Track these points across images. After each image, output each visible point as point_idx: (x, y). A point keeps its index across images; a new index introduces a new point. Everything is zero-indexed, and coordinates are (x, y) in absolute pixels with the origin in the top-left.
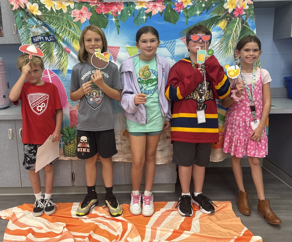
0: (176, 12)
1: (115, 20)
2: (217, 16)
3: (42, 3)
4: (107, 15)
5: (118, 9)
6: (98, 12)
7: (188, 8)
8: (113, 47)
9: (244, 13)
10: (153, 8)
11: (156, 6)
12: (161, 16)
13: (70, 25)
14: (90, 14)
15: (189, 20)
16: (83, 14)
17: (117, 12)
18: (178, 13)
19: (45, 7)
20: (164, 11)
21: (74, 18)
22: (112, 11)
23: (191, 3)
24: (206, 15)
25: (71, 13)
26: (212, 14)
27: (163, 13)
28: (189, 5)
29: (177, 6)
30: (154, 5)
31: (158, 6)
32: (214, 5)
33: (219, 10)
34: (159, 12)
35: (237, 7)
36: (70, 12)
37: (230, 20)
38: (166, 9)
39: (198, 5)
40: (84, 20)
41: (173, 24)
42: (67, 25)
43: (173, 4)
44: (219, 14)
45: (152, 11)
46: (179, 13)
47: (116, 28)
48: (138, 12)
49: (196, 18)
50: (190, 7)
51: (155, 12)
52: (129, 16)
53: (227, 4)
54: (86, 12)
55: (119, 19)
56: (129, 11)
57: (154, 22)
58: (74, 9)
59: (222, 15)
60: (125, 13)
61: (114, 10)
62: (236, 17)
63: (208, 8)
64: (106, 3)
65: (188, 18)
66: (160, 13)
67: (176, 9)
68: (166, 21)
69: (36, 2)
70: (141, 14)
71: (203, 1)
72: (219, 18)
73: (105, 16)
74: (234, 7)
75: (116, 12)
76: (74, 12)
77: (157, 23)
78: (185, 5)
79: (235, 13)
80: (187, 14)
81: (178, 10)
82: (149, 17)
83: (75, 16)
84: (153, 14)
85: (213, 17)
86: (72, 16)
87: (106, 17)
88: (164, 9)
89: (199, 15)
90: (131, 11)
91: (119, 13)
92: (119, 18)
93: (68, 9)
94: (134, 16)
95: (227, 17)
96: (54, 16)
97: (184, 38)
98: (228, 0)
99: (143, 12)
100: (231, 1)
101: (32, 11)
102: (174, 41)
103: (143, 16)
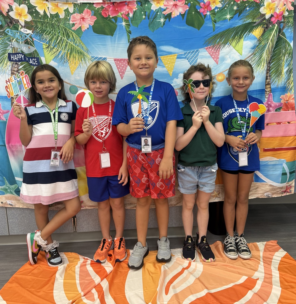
0: (202, 14)
1: (126, 24)
2: (252, 22)
3: (32, 4)
4: (116, 18)
5: (130, 10)
6: (104, 15)
7: (216, 10)
8: (121, 60)
10: (173, 9)
11: (177, 5)
12: (183, 19)
13: (68, 33)
14: (94, 19)
15: (217, 25)
16: (84, 18)
17: (129, 14)
18: (203, 16)
19: (36, 10)
20: (186, 13)
21: (73, 25)
23: (220, 4)
24: (237, 21)
25: (70, 19)
26: (246, 19)
27: (186, 16)
28: (218, 6)
29: (203, 6)
30: (174, 5)
31: (179, 6)
32: (248, 9)
33: (254, 14)
34: (180, 14)
35: (275, 13)
36: (68, 18)
37: (267, 28)
38: (189, 10)
39: (229, 8)
40: (86, 26)
41: (197, 30)
42: (63, 34)
43: (198, 5)
44: (254, 19)
45: (171, 13)
46: (205, 16)
47: (127, 34)
48: (155, 14)
49: (226, 23)
50: (218, 10)
51: (176, 13)
52: (143, 19)
53: (264, 8)
55: (130, 23)
56: (143, 13)
57: (174, 26)
58: (74, 13)
59: (257, 21)
60: (138, 15)
61: (124, 12)
62: (274, 24)
63: (240, 11)
64: (114, 2)
65: (216, 23)
66: (182, 15)
67: (202, 10)
68: (188, 25)
69: (25, 3)
70: (158, 16)
71: (235, 3)
72: (254, 25)
74: (272, 12)
75: (127, 14)
77: (178, 27)
78: (213, 7)
79: (273, 19)
80: (214, 17)
81: (204, 12)
82: (168, 20)
83: (75, 22)
84: (173, 16)
85: (246, 22)
86: (71, 22)
87: (114, 21)
88: (187, 10)
89: (230, 20)
90: (146, 12)
91: (131, 15)
92: (130, 22)
93: (66, 14)
94: (149, 19)
95: (263, 24)
96: (48, 23)
97: (209, 48)
98: (266, 4)
99: (161, 13)
100: (269, 4)
101: (20, 15)
102: (197, 51)
103: (161, 18)
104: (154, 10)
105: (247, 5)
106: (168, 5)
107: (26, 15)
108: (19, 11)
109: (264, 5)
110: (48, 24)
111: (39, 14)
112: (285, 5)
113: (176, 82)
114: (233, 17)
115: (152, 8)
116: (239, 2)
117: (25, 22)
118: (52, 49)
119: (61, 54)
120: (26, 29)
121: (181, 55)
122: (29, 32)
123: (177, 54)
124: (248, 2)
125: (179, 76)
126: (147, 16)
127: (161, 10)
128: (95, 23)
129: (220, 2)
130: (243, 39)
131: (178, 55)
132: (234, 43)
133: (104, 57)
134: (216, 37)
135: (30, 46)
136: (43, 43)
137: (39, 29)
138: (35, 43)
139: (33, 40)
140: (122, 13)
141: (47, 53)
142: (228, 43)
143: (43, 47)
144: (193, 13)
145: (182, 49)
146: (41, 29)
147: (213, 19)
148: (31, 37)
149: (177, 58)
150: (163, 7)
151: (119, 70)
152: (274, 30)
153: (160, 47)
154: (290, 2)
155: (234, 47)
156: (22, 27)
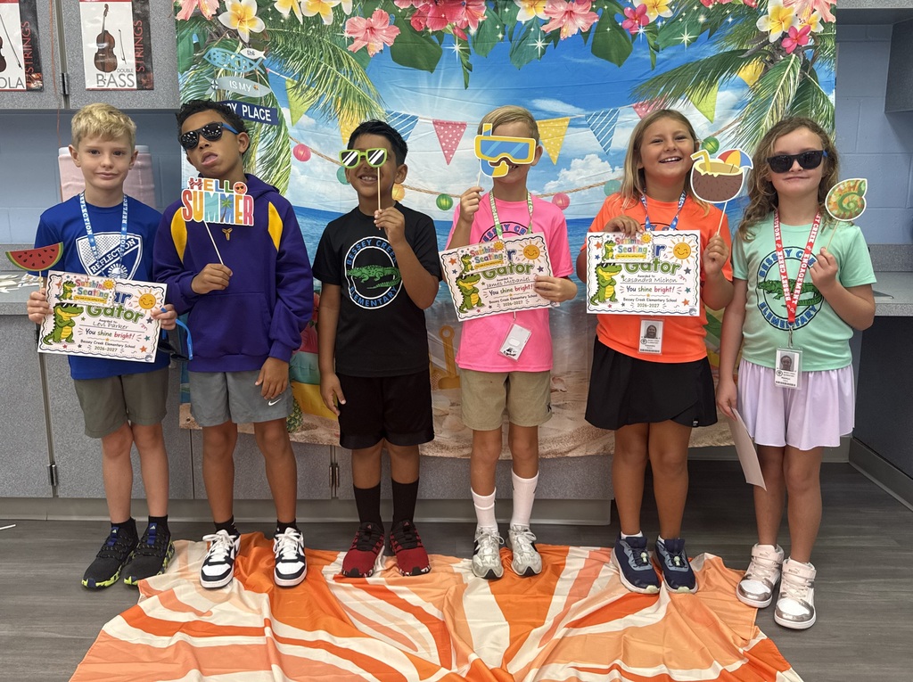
0: (627, 32)
2: (738, 51)
4: (440, 35)
5: (470, 18)
6: (415, 26)
7: (659, 24)
8: (448, 124)
9: (811, 42)
10: (564, 21)
11: (574, 13)
12: (585, 42)
13: (339, 58)
14: (396, 31)
15: (660, 56)
16: (375, 30)
18: (630, 37)
19: (273, 8)
20: (593, 30)
21: (352, 40)
22: (454, 24)
23: (669, 11)
24: (706, 47)
25: (344, 27)
27: (591, 35)
28: (663, 15)
29: (631, 16)
30: (567, 12)
32: (730, 20)
33: (744, 33)
35: (792, 28)
36: (341, 25)
37: (772, 62)
39: (688, 18)
40: (376, 46)
41: (616, 65)
42: (330, 57)
43: (619, 12)
44: (742, 44)
45: (560, 28)
46: (635, 36)
47: (462, 70)
48: (524, 30)
50: (664, 22)
51: (570, 30)
52: (498, 40)
53: (767, 18)
54: (385, 24)
55: (471, 48)
56: (498, 27)
57: (564, 57)
58: (353, 14)
59: (750, 48)
60: (489, 31)
61: (459, 23)
62: (789, 54)
63: (713, 28)
66: (583, 35)
67: (628, 24)
68: (597, 55)
70: (531, 36)
72: (742, 56)
73: (434, 38)
74: (784, 28)
76: (353, 25)
77: (574, 60)
78: (652, 16)
79: (787, 43)
80: (655, 39)
81: (632, 27)
82: (552, 43)
83: (354, 36)
85: (726, 51)
86: (346, 35)
87: (437, 42)
89: (689, 44)
91: (473, 31)
92: (470, 45)
93: (335, 16)
94: (511, 41)
95: (763, 54)
96: (298, 35)
97: (642, 105)
98: (770, 8)
99: (537, 30)
100: (778, 10)
101: (241, 20)
102: (614, 111)
103: (537, 39)
104: (523, 23)
105: (728, 12)
106: (554, 11)
107: (253, 20)
108: (239, 12)
109: (767, 13)
110: (297, 39)
111: (281, 18)
112: (815, 10)
113: (565, 178)
114: (696, 38)
115: (518, 19)
116: (711, 7)
117: (250, 34)
118: (304, 91)
119: (324, 102)
120: (252, 50)
121: (580, 119)
122: (259, 54)
123: (569, 118)
124: (730, 5)
125: (572, 165)
126: (507, 33)
127: (538, 22)
128: (397, 40)
129: (669, 6)
130: (716, 88)
131: (571, 120)
132: (696, 97)
133: (412, 114)
134: (656, 81)
135: (258, 85)
136: (287, 78)
137: (280, 48)
138: (269, 78)
139: (266, 71)
141: (294, 99)
142: (684, 96)
143: (285, 85)
144: (608, 29)
145: (581, 107)
146: (284, 49)
147: (652, 43)
148: (262, 66)
149: (569, 126)
150: (545, 17)
151: (444, 144)
152: (789, 67)
153: (534, 101)
154: (827, 4)
155: (697, 105)
156: (245, 45)
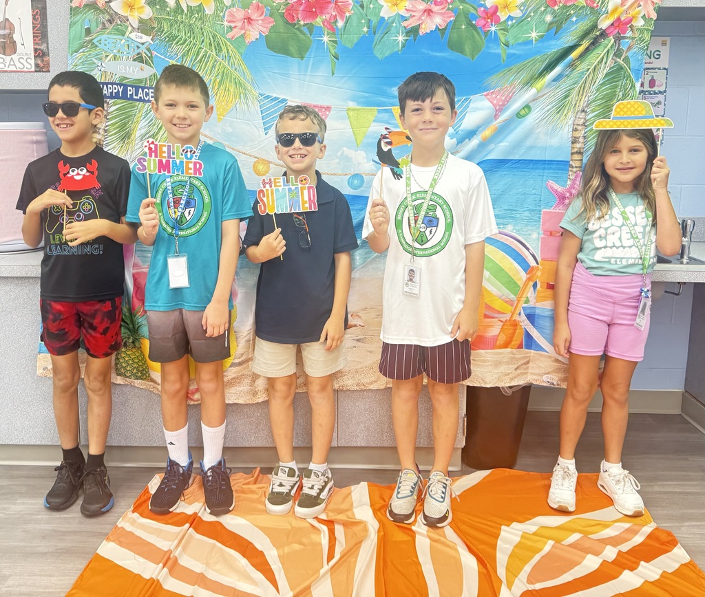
0: (480, 29)
1: (330, 41)
4: (310, 27)
5: (339, 13)
6: (289, 18)
11: (432, 12)
12: (442, 37)
13: (219, 45)
14: (271, 23)
16: (251, 20)
17: (336, 21)
18: (483, 34)
20: (449, 27)
21: (231, 28)
23: (519, 11)
25: (224, 16)
27: (448, 31)
28: (513, 15)
30: (425, 11)
31: (435, 13)
34: (437, 28)
36: (221, 14)
38: (455, 21)
43: (473, 12)
45: (419, 24)
46: (486, 33)
49: (528, 47)
51: (428, 26)
54: (261, 15)
55: (338, 39)
57: (423, 50)
58: (233, 5)
60: (355, 24)
61: (328, 16)
63: (558, 25)
66: (440, 31)
67: (481, 23)
68: (452, 50)
70: (393, 30)
71: (549, 9)
73: (305, 29)
75: (332, 21)
76: (232, 15)
77: (431, 53)
78: (503, 16)
80: (505, 36)
81: (485, 25)
82: (412, 38)
83: (233, 25)
84: (422, 32)
86: (226, 24)
87: (308, 33)
88: (450, 21)
89: (537, 40)
90: (370, 20)
91: (340, 24)
92: (338, 36)
93: (216, 7)
94: (375, 34)
96: (182, 22)
97: (492, 93)
98: (610, 8)
99: (398, 25)
100: (616, 10)
101: (131, 7)
102: (466, 100)
103: (399, 34)
104: (386, 18)
105: (572, 12)
106: (415, 9)
107: (142, 7)
108: (129, 1)
109: (607, 12)
110: (182, 26)
111: (167, 6)
114: (544, 35)
115: (382, 14)
116: (556, 8)
117: (139, 21)
120: (140, 34)
122: (146, 39)
124: (574, 7)
126: (371, 28)
127: (399, 18)
128: (272, 31)
129: (519, 6)
133: (282, 97)
134: (506, 73)
135: (144, 65)
137: (165, 33)
138: (154, 59)
139: (151, 54)
140: (324, 17)
146: (169, 34)
148: (148, 50)
150: (405, 14)
156: (134, 30)
